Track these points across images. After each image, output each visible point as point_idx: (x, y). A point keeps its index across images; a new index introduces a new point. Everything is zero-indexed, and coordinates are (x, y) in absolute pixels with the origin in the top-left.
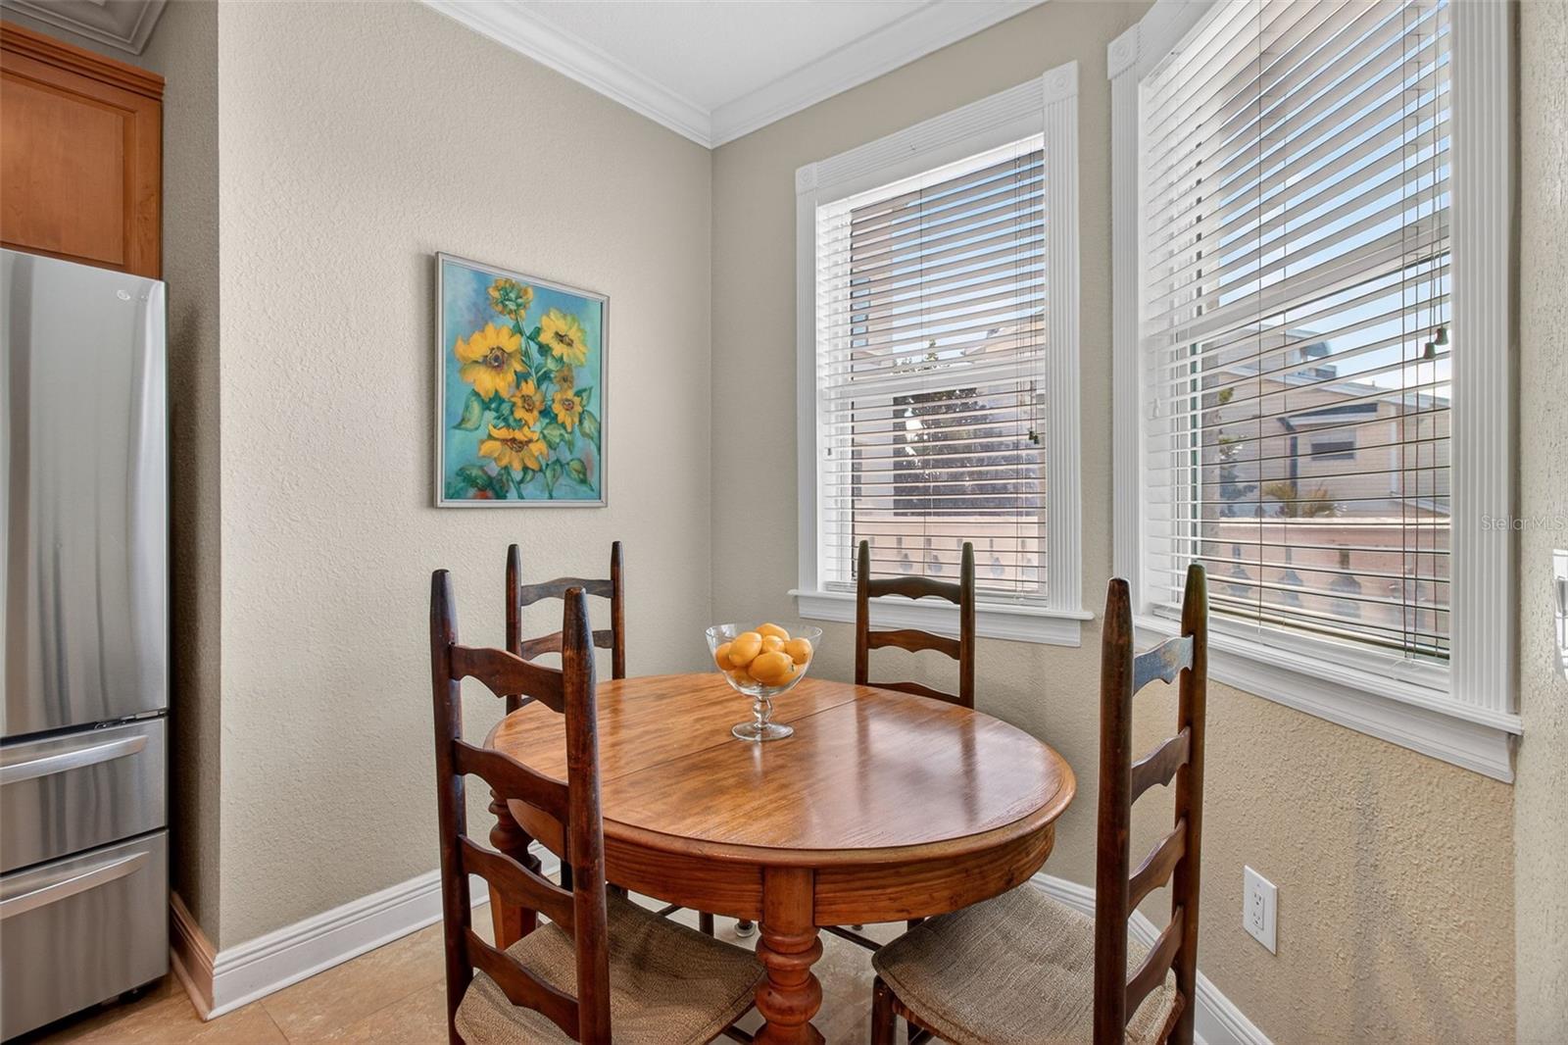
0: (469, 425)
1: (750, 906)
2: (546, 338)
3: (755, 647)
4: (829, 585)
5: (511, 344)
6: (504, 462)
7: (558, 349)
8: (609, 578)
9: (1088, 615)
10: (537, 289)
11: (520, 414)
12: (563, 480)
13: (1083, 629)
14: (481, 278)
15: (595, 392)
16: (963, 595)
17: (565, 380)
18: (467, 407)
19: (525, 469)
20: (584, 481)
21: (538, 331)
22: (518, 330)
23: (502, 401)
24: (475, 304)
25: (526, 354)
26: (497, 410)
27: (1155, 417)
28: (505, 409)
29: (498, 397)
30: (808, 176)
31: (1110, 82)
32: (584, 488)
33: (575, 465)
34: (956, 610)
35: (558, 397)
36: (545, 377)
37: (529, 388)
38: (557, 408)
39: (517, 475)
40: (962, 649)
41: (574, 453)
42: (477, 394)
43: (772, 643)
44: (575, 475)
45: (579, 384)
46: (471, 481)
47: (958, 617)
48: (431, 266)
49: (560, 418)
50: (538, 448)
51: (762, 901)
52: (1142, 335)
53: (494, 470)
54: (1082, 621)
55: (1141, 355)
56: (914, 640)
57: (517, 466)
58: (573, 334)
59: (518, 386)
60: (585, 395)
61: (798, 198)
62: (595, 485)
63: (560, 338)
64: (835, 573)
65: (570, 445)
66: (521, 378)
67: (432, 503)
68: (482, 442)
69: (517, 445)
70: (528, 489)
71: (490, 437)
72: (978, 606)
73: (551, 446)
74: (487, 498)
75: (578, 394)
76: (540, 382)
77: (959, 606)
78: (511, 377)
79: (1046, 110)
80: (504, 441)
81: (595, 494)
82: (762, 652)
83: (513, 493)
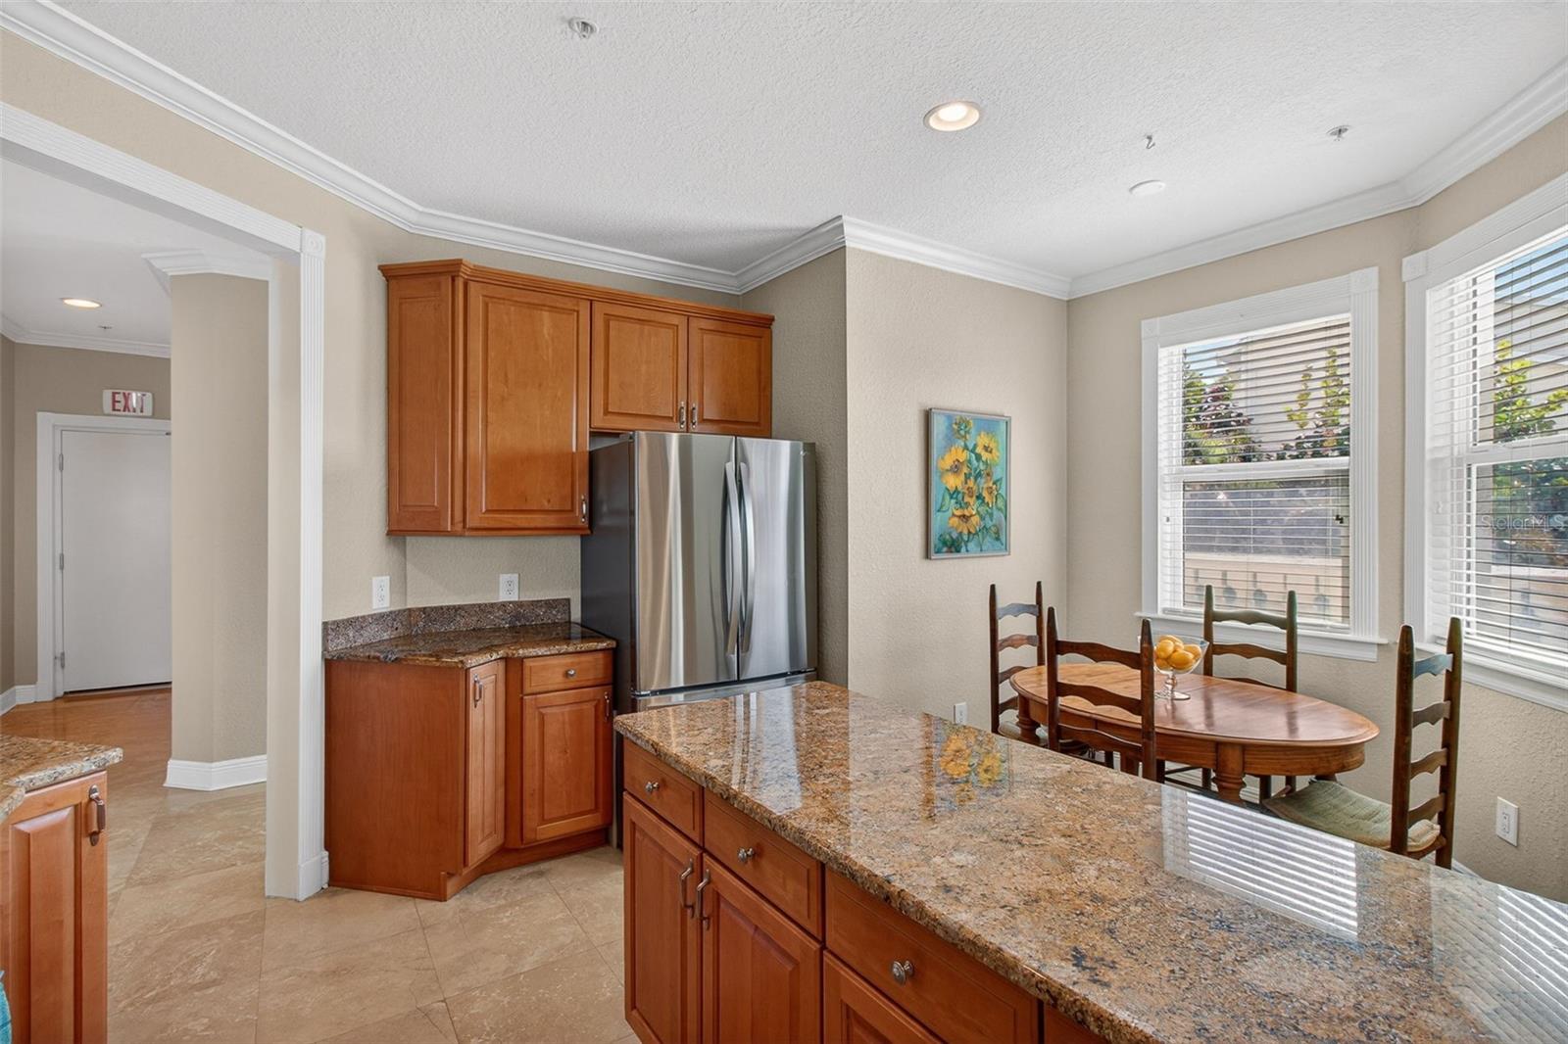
0: (944, 509)
1: (1209, 763)
2: (979, 450)
3: (1171, 649)
4: (1164, 610)
5: (963, 456)
6: (960, 530)
7: (985, 456)
8: (1035, 603)
9: (1384, 641)
10: (975, 419)
11: (967, 499)
12: (988, 539)
13: (1379, 651)
14: (949, 417)
15: (1004, 479)
16: (1289, 625)
17: (988, 475)
18: (943, 499)
19: (969, 533)
20: (998, 539)
21: (975, 446)
22: (966, 448)
23: (959, 492)
24: (947, 436)
25: (969, 461)
26: (956, 498)
27: (1438, 513)
28: (960, 496)
29: (956, 491)
30: (1150, 327)
31: (1404, 283)
32: (998, 543)
33: (993, 529)
34: (1283, 634)
35: (985, 486)
36: (979, 475)
37: (971, 483)
38: (985, 494)
39: (965, 538)
40: (1288, 659)
41: (994, 521)
42: (947, 489)
43: (1179, 646)
44: (993, 535)
45: (995, 478)
46: (945, 543)
47: (1285, 638)
48: (927, 416)
49: (986, 501)
50: (975, 520)
51: (1217, 760)
52: (1428, 457)
53: (955, 535)
54: (1379, 645)
55: (1428, 471)
56: (1248, 651)
57: (966, 532)
58: (992, 445)
59: (966, 483)
60: (998, 484)
61: (1143, 342)
62: (1004, 542)
63: (986, 448)
64: (1168, 602)
65: (991, 515)
66: (967, 477)
67: (927, 556)
68: (949, 519)
69: (965, 518)
70: (971, 545)
71: (954, 515)
72: (1299, 631)
73: (982, 518)
74: (951, 552)
75: (994, 483)
76: (976, 479)
77: (1285, 631)
78: (962, 477)
79: (1352, 298)
80: (959, 517)
81: (1003, 547)
82: (1175, 651)
83: (963, 549)
